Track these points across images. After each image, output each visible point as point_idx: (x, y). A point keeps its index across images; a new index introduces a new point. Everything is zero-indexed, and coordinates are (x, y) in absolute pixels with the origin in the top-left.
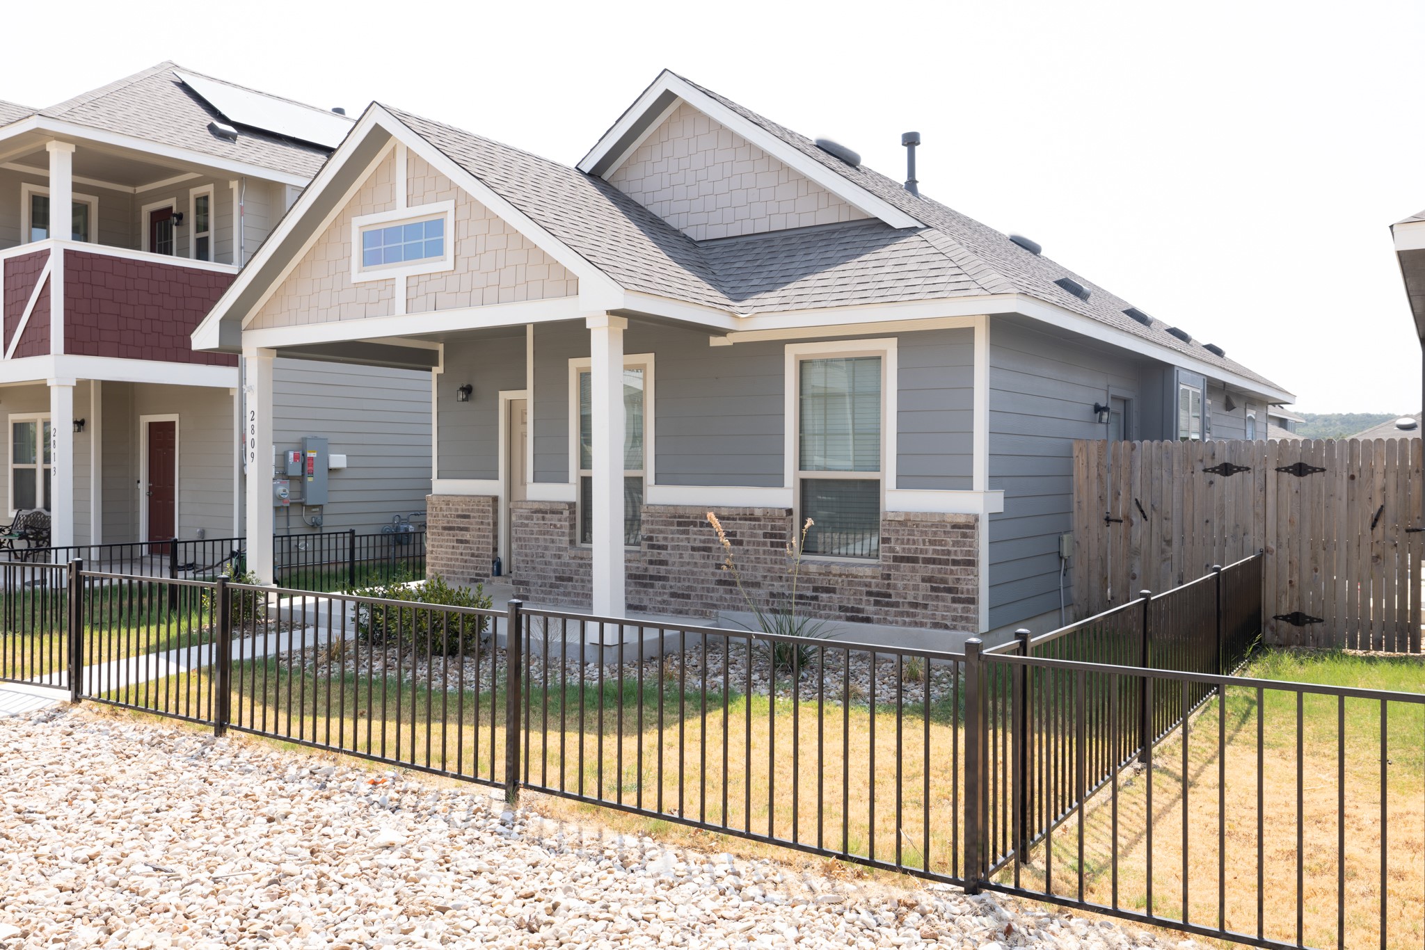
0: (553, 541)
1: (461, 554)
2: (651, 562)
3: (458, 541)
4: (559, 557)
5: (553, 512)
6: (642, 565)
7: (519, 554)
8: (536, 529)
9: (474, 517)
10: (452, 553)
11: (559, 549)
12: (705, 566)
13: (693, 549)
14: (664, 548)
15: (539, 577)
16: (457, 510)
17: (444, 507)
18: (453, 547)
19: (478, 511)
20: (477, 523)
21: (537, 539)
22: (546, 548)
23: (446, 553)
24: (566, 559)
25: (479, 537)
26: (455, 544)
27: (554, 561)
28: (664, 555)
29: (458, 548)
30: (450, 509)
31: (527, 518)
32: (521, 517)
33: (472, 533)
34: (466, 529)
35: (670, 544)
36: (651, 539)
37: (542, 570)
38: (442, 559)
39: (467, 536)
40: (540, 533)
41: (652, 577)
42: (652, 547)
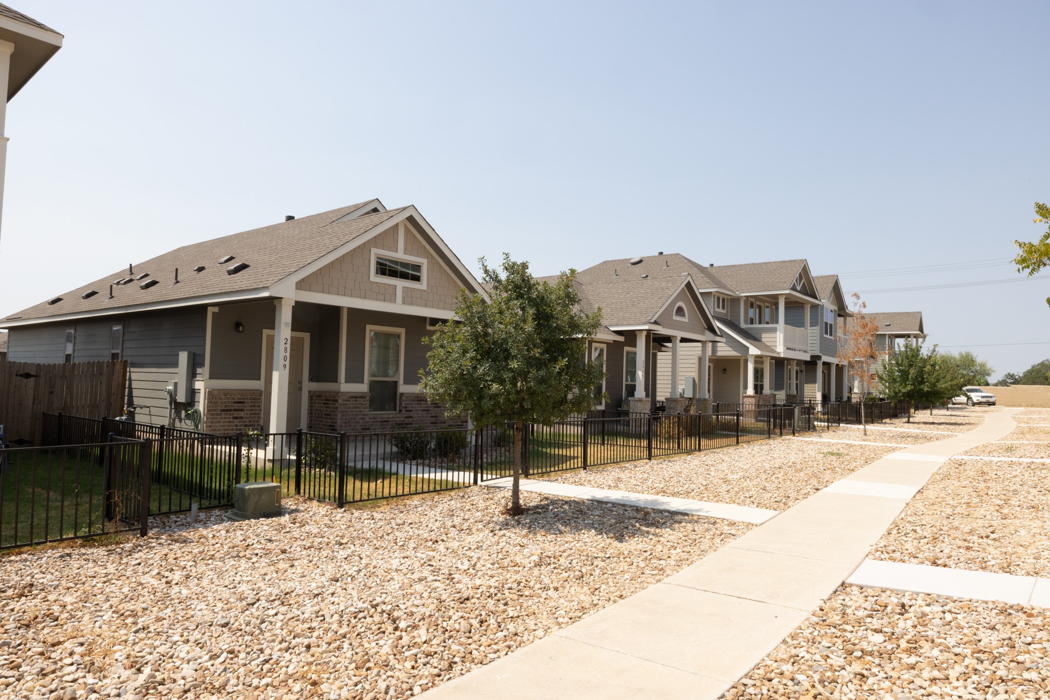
0: (360, 411)
1: (236, 426)
2: (406, 417)
3: (234, 418)
4: (364, 419)
5: (361, 397)
6: (403, 419)
7: (342, 419)
8: (351, 406)
9: (248, 403)
10: (229, 426)
11: (364, 415)
12: (427, 417)
13: (423, 411)
14: (411, 411)
15: (353, 429)
16: (234, 399)
17: (223, 397)
18: (230, 422)
19: (251, 399)
20: (250, 406)
21: (352, 411)
22: (357, 415)
23: (223, 426)
24: (367, 419)
25: (251, 414)
26: (232, 420)
27: (360, 421)
28: (411, 414)
29: (233, 422)
30: (228, 398)
31: (347, 401)
32: (344, 400)
33: (245, 412)
34: (242, 410)
35: (413, 409)
36: (406, 407)
37: (354, 426)
38: (219, 430)
39: (242, 414)
40: (354, 408)
41: (406, 424)
42: (407, 411)
